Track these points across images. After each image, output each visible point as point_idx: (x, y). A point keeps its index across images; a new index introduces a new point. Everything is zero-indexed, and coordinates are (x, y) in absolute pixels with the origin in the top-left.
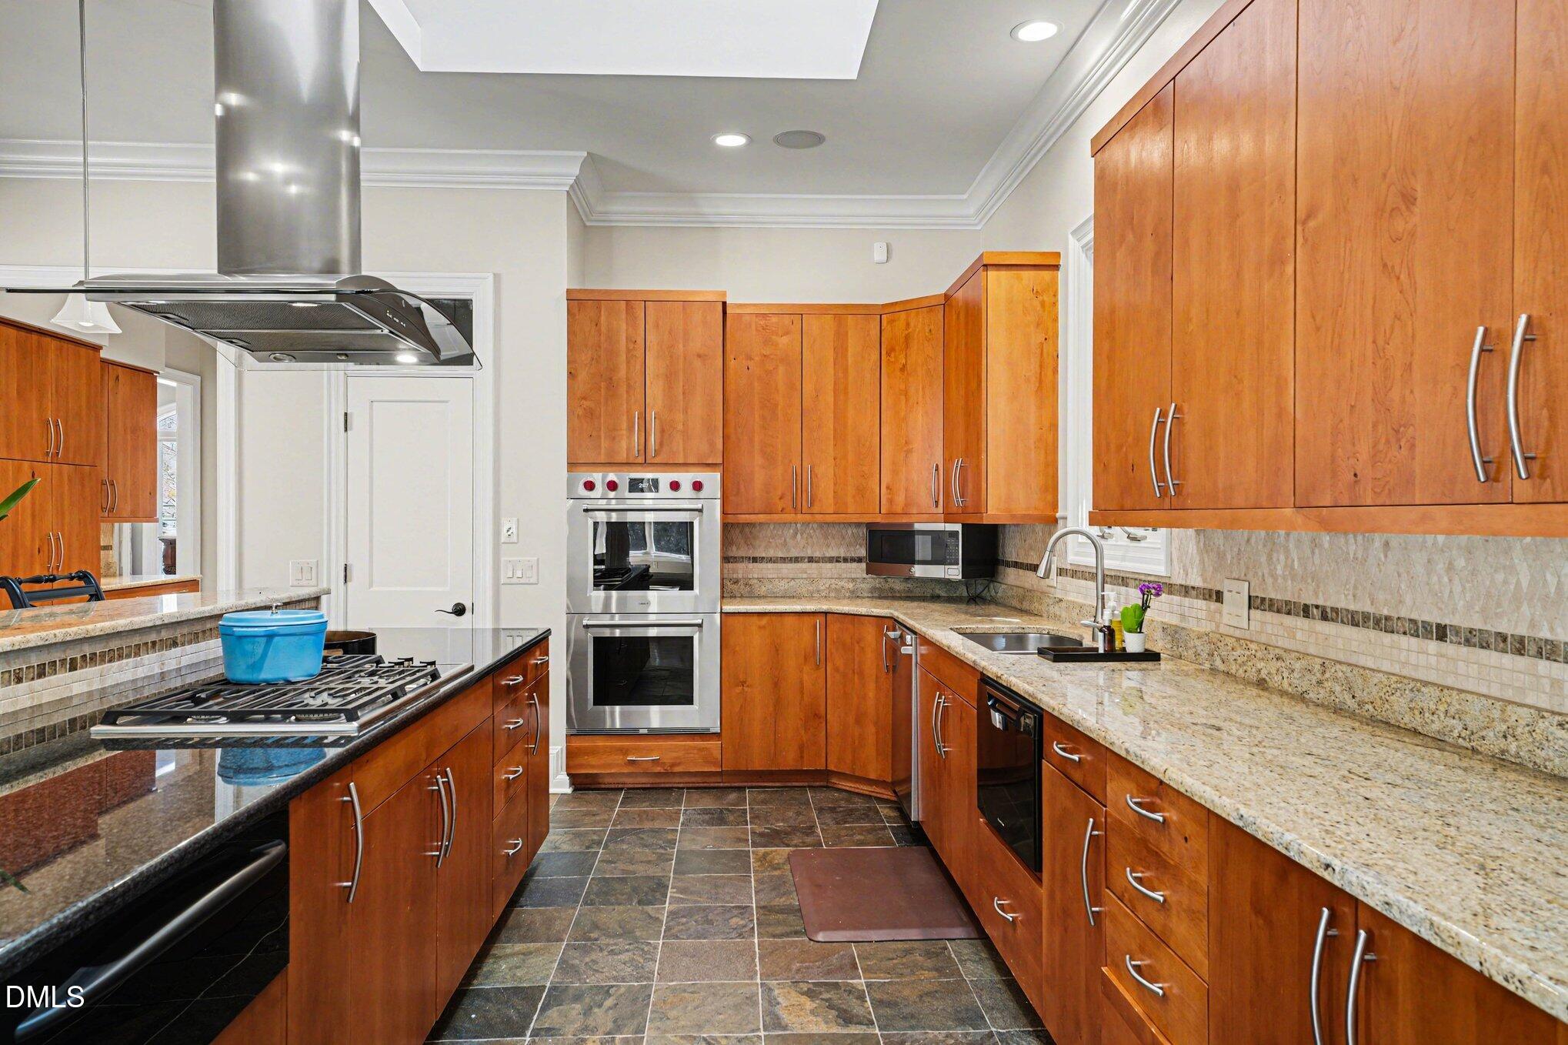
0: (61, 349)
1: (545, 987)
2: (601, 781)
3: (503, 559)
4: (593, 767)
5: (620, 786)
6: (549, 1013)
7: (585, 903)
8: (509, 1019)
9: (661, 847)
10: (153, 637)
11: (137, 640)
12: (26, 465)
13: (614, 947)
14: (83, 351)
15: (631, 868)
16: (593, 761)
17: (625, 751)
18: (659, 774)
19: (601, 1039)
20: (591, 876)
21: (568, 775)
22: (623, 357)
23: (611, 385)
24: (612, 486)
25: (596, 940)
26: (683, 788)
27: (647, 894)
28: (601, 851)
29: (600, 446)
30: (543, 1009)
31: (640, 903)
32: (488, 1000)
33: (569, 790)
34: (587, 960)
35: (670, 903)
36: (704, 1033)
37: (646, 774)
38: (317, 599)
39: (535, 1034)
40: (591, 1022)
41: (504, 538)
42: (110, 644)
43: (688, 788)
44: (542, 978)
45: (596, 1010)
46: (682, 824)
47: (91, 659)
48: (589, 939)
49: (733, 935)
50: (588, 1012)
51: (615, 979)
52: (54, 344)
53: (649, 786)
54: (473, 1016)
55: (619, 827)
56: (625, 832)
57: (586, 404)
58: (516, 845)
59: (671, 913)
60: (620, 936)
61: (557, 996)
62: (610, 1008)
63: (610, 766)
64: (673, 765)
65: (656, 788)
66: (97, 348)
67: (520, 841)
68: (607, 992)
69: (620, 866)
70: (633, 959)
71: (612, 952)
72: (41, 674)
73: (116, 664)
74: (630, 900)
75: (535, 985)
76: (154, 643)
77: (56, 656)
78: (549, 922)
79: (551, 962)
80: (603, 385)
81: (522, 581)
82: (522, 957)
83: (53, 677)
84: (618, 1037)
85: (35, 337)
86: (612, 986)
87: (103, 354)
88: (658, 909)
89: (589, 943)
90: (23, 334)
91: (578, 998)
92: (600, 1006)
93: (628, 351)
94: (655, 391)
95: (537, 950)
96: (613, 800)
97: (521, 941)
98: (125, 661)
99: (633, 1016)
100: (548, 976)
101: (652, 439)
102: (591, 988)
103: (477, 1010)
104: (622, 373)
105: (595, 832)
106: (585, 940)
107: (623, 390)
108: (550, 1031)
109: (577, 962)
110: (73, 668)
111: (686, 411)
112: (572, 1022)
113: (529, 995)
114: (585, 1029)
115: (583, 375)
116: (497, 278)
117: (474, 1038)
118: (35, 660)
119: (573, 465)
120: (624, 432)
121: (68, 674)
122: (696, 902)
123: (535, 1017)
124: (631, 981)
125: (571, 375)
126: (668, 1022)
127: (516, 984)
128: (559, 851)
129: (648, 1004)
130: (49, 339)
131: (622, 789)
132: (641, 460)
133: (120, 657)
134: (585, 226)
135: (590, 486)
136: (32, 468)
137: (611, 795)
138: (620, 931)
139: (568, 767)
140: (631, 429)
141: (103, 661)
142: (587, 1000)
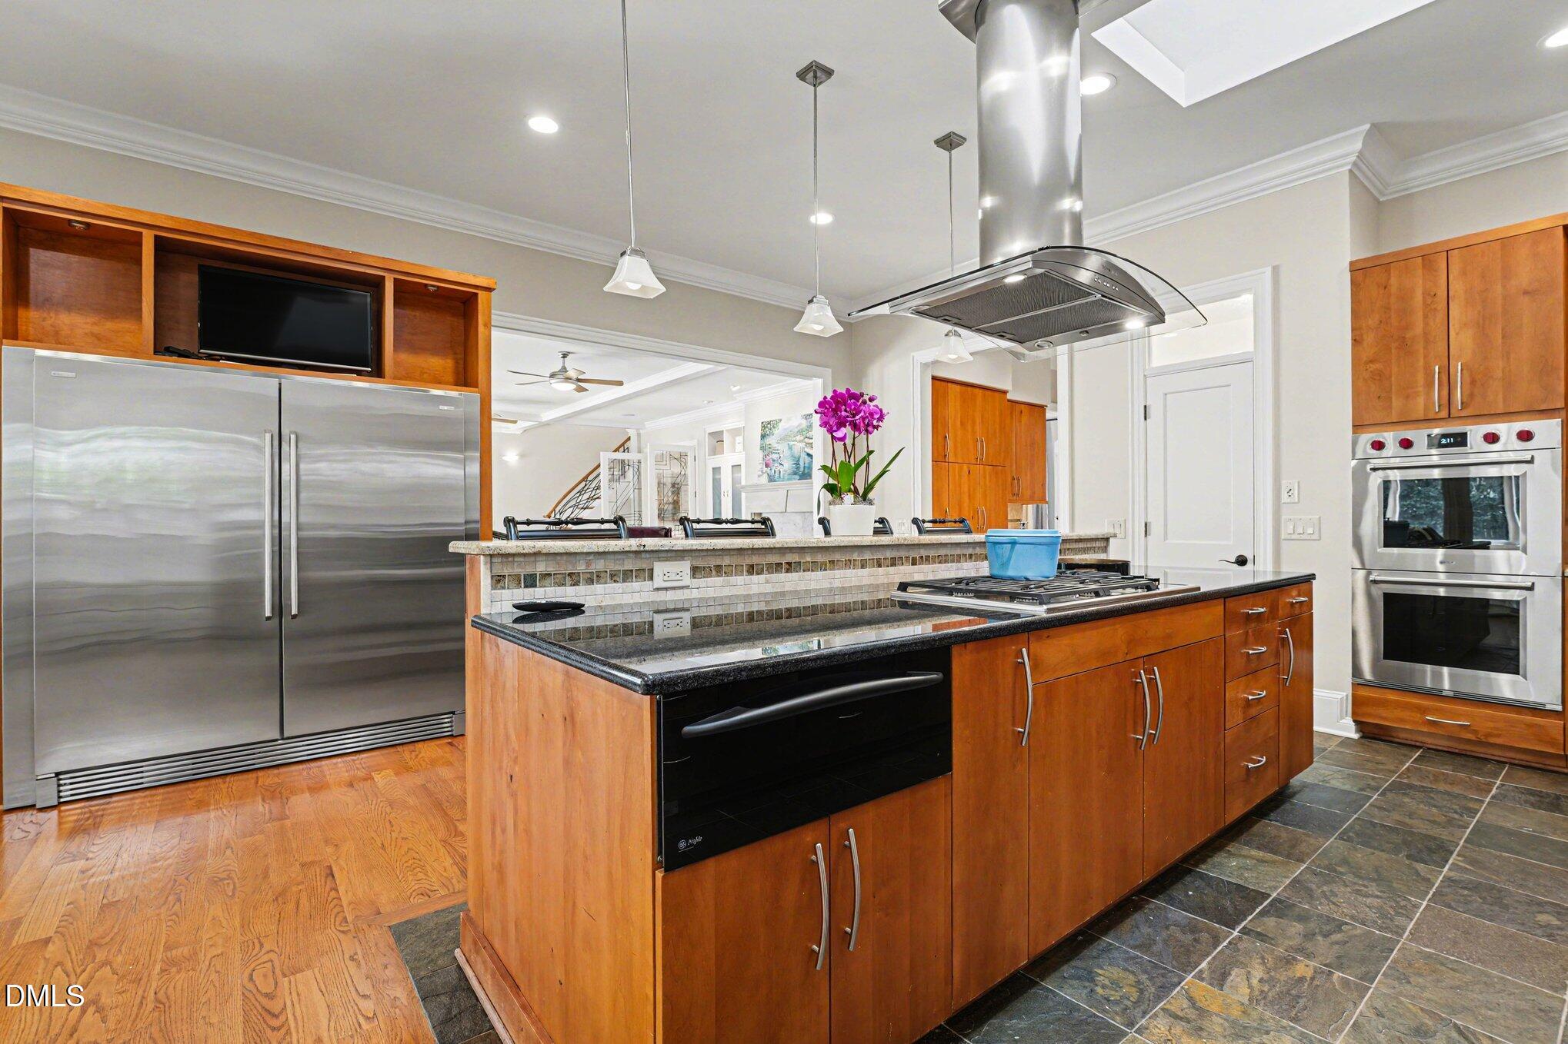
0: (984, 395)
1: (1269, 896)
2: (1394, 734)
3: (1284, 517)
4: (1385, 719)
5: (1418, 744)
6: (1265, 919)
7: (1340, 837)
8: (1224, 908)
9: (1456, 812)
10: (970, 551)
11: (958, 551)
12: (965, 466)
13: (1362, 888)
14: (996, 394)
15: (1407, 820)
16: (1382, 712)
17: (1424, 711)
18: (1469, 741)
19: (1315, 967)
20: (1356, 816)
21: (1354, 721)
22: (1420, 314)
23: (1404, 345)
24: (1406, 444)
25: (1341, 873)
26: (1507, 763)
27: (1421, 851)
28: (1375, 797)
29: (1390, 407)
30: (1262, 914)
31: (1408, 857)
32: (1209, 885)
33: (1356, 736)
34: (1325, 888)
35: (1450, 869)
36: (1458, 1019)
37: (1450, 738)
38: (1107, 540)
39: (1245, 931)
40: (1309, 945)
41: (1285, 497)
42: (939, 552)
43: (1511, 764)
44: (1270, 887)
45: (1320, 938)
46: (1493, 797)
47: (926, 560)
48: (1335, 871)
49: (1539, 932)
50: (1309, 936)
51: (1352, 918)
52: (980, 392)
53: (1457, 751)
54: (1190, 893)
55: (1405, 781)
56: (1411, 787)
57: (1373, 367)
58: (1259, 761)
59: (1447, 879)
60: (1374, 880)
61: (1280, 908)
62: (1337, 943)
63: (1402, 720)
64: (1488, 735)
65: (1466, 755)
66: (1005, 392)
67: (1264, 760)
68: (1339, 926)
69: (1396, 816)
70: (1382, 907)
71: (1358, 892)
72: (893, 564)
73: (943, 565)
74: (1396, 850)
75: (1259, 890)
76: (971, 556)
77: (903, 554)
78: (1294, 843)
79: (1285, 877)
80: (1393, 345)
81: (1303, 537)
82: (1255, 861)
83: (901, 567)
84: (1338, 974)
85: (969, 389)
86: (1347, 924)
87: (1009, 396)
88: (1433, 870)
89: (1332, 874)
90: (964, 388)
91: (1303, 918)
92: (1326, 936)
93: (1426, 305)
94: (1463, 341)
95: (1274, 862)
96: (1405, 755)
97: (1259, 848)
98: (950, 564)
99: (1363, 960)
100: (1276, 888)
101: (1458, 395)
102: (1321, 916)
103: (1196, 889)
104: (1419, 329)
105: (1373, 778)
106: (1330, 873)
107: (1420, 346)
108: (1262, 937)
109: (1314, 887)
110: (914, 564)
111: (1507, 355)
112: (1290, 938)
113: (1254, 897)
114: (1301, 950)
115: (1369, 338)
116: (1276, 270)
117: (1184, 911)
118: (889, 554)
119: (1358, 427)
120: (1421, 389)
121: (911, 566)
122: (1487, 878)
123: (1250, 918)
124: (1372, 927)
125: (1356, 341)
126: (1408, 987)
127: (1241, 882)
128: (1328, 785)
129: (1387, 959)
130: (977, 390)
131: (1420, 747)
132: (1444, 414)
133: (946, 562)
134: (1379, 202)
135: (1378, 446)
136: (969, 468)
137: (1404, 750)
138: (1374, 875)
139: (1354, 714)
140: (1429, 384)
141: (935, 562)
142: (1312, 925)
